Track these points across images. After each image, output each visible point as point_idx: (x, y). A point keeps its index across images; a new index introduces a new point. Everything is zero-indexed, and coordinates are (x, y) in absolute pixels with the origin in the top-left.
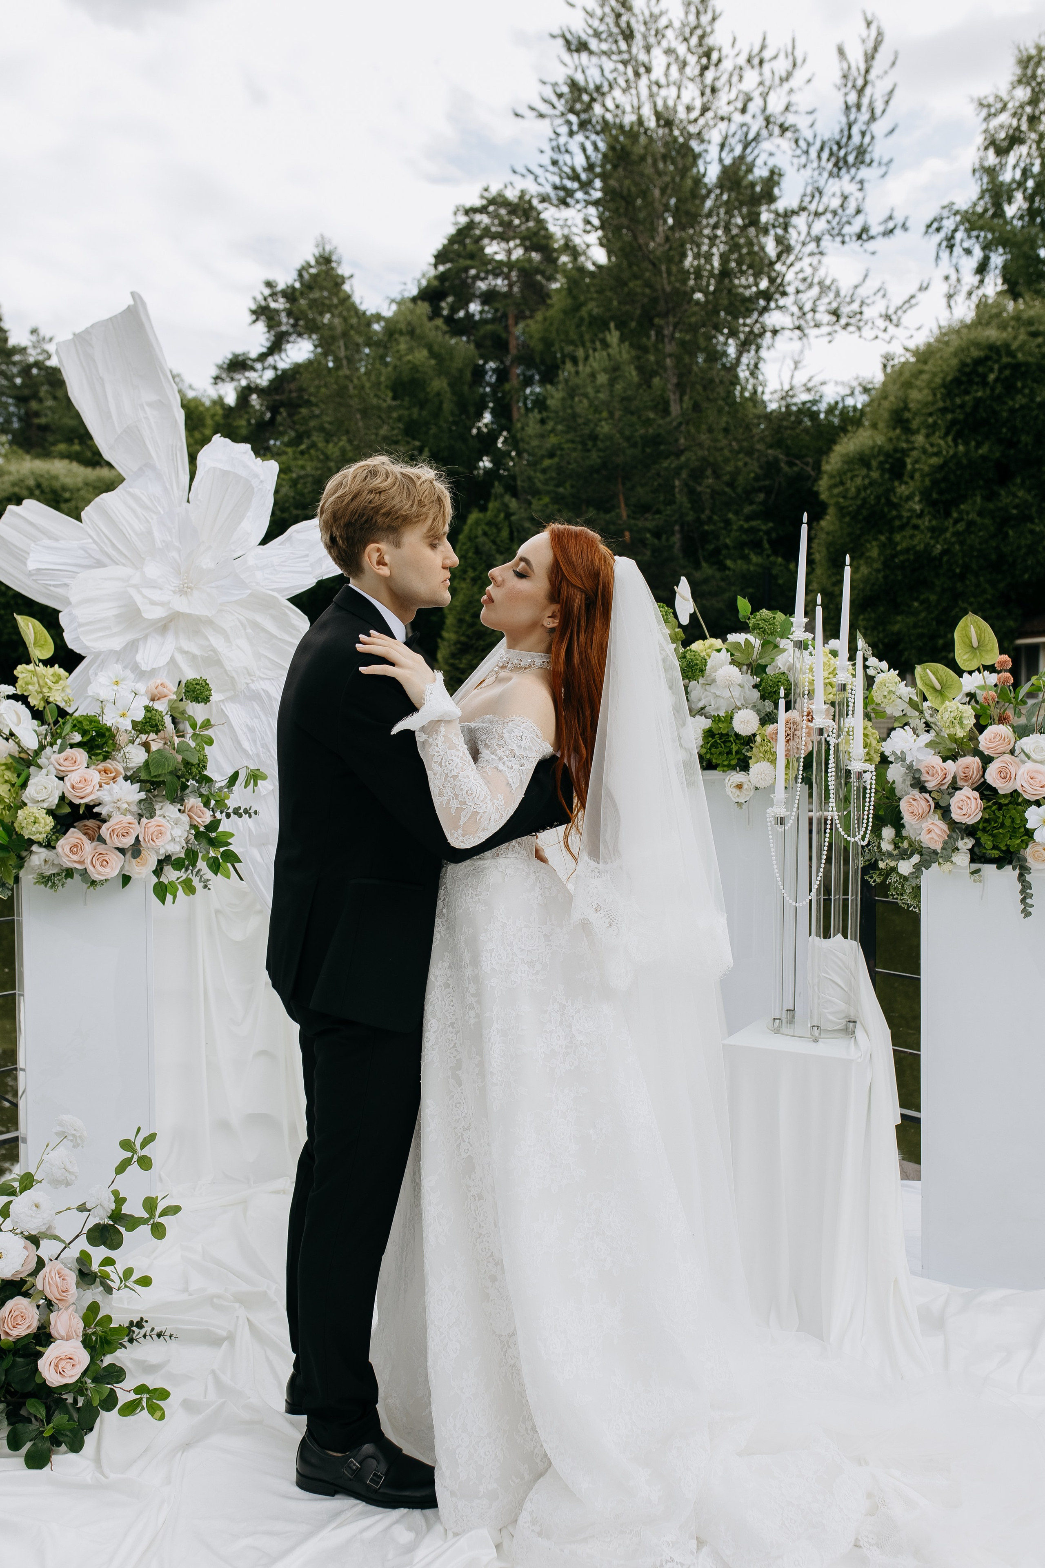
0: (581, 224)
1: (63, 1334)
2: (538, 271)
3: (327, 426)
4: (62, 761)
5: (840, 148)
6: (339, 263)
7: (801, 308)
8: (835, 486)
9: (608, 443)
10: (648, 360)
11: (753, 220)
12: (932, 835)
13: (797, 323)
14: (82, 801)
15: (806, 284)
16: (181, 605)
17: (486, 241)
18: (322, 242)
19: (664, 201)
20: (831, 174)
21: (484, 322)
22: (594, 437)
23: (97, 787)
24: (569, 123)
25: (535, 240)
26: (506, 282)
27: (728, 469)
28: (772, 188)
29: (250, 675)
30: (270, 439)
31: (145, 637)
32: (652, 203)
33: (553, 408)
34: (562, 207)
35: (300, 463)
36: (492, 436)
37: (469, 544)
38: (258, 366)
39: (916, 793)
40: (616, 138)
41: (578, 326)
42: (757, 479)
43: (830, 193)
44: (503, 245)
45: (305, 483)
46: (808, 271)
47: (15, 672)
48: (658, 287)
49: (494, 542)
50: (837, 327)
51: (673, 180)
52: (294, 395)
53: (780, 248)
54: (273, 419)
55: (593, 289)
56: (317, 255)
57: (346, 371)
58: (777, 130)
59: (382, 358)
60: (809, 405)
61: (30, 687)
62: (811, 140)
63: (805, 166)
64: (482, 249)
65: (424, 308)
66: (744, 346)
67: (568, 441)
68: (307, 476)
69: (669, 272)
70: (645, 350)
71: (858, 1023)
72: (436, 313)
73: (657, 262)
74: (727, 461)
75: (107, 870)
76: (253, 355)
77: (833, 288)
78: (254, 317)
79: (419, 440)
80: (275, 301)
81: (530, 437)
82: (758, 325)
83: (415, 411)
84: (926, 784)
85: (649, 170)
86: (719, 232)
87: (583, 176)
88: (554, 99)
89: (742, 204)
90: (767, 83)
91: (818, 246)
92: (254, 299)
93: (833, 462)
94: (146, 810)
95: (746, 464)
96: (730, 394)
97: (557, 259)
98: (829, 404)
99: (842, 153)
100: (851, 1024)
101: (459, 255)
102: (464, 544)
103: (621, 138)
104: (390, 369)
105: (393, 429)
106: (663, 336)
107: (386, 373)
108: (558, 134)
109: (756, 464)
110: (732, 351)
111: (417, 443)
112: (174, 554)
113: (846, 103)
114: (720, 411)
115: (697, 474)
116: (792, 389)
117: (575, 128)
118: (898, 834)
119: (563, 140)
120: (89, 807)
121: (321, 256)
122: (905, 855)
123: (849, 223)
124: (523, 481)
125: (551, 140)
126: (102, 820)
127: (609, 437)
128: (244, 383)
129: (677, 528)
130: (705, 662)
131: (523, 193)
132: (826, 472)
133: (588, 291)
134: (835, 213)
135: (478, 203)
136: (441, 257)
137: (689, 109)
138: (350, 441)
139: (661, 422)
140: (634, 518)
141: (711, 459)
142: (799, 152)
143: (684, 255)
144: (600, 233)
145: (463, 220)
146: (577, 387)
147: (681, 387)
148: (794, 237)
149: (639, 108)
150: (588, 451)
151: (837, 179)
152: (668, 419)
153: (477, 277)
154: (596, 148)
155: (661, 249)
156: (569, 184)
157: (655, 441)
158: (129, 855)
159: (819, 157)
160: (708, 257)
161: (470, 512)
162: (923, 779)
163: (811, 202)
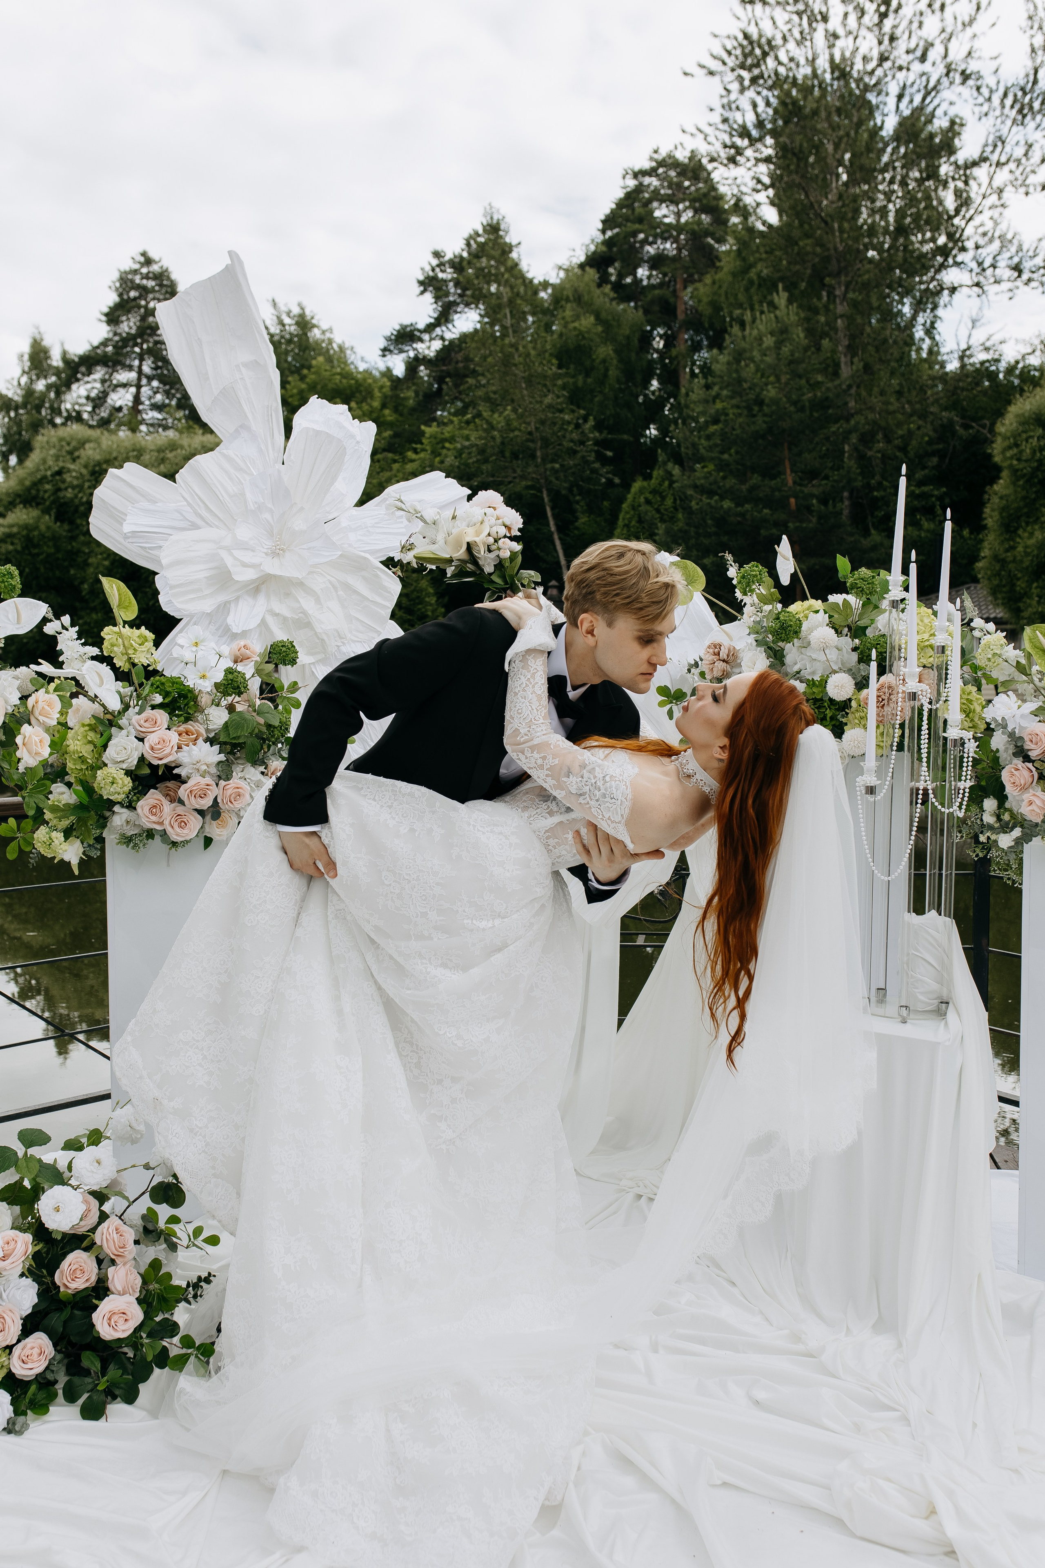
0: (752, 184)
1: (120, 1288)
2: (708, 233)
3: (492, 395)
4: (142, 722)
5: (1025, 94)
6: (507, 232)
7: (980, 264)
8: (1010, 448)
9: (774, 408)
10: (818, 322)
11: (932, 173)
12: (1033, 807)
13: (976, 280)
14: (160, 762)
15: (986, 239)
16: (272, 567)
17: (655, 204)
18: (489, 212)
19: (838, 156)
20: (1014, 121)
21: (651, 287)
22: (760, 403)
23: (176, 748)
24: (741, 79)
25: (705, 201)
26: (674, 246)
27: (900, 432)
28: (953, 139)
29: (341, 638)
30: (437, 410)
31: (237, 599)
32: (825, 159)
33: (718, 373)
34: (731, 166)
35: (466, 432)
36: (659, 404)
37: (632, 512)
38: (426, 337)
39: (1018, 762)
40: (788, 94)
41: (747, 290)
42: (930, 443)
43: (1014, 142)
44: (673, 208)
45: (470, 453)
46: (989, 225)
47: (102, 634)
48: (831, 246)
49: (658, 511)
50: (1019, 283)
51: (848, 135)
52: (461, 365)
53: (959, 202)
54: (440, 389)
55: (762, 250)
56: (485, 223)
57: (510, 340)
58: (958, 79)
59: (548, 327)
60: (987, 364)
61: (115, 649)
62: (994, 88)
63: (986, 115)
64: (652, 212)
65: (592, 274)
66: (919, 306)
67: (733, 407)
68: (472, 446)
69: (842, 231)
70: (816, 312)
71: (951, 1005)
72: (604, 279)
73: (829, 219)
74: (899, 425)
75: (185, 831)
76: (421, 326)
77: (1015, 241)
78: (422, 288)
79: (584, 409)
80: (442, 271)
81: (695, 402)
82: (935, 283)
83: (580, 379)
84: (1030, 753)
85: (822, 125)
86: (896, 187)
87: (755, 133)
88: (725, 56)
89: (920, 157)
90: (949, 30)
91: (1000, 198)
92: (422, 269)
93: (1007, 424)
94: (224, 772)
95: (919, 428)
96: (904, 357)
97: (728, 220)
98: (1009, 363)
99: (1027, 99)
100: (944, 1005)
101: (628, 220)
102: (627, 513)
103: (794, 92)
104: (555, 336)
105: (558, 397)
106: (835, 297)
107: (550, 342)
108: (728, 91)
109: (929, 426)
110: (907, 310)
111: (582, 412)
112: (267, 516)
113: (1032, 45)
114: (892, 373)
115: (867, 439)
116: (969, 348)
117: (747, 83)
118: (1001, 805)
119: (733, 97)
120: (169, 768)
121: (488, 225)
122: (1006, 828)
123: (1033, 172)
124: (687, 448)
125: (722, 97)
126: (180, 780)
127: (775, 402)
128: (412, 354)
129: (846, 494)
130: (800, 623)
131: (693, 155)
132: (1000, 434)
133: (758, 251)
134: (1018, 162)
135: (647, 165)
136: (608, 222)
137: (865, 58)
138: (515, 410)
139: (830, 385)
140: (800, 485)
141: (883, 424)
142: (981, 100)
143: (857, 212)
144: (771, 192)
145: (632, 183)
146: (744, 350)
147: (852, 350)
148: (974, 191)
149: (814, 60)
150: (754, 416)
151: (1021, 128)
152: (837, 382)
153: (645, 242)
154: (768, 104)
155: (834, 206)
156: (739, 141)
157: (823, 404)
158: (208, 818)
159: (1003, 107)
160: (884, 211)
161: (635, 481)
162: (1026, 747)
163: (993, 152)
